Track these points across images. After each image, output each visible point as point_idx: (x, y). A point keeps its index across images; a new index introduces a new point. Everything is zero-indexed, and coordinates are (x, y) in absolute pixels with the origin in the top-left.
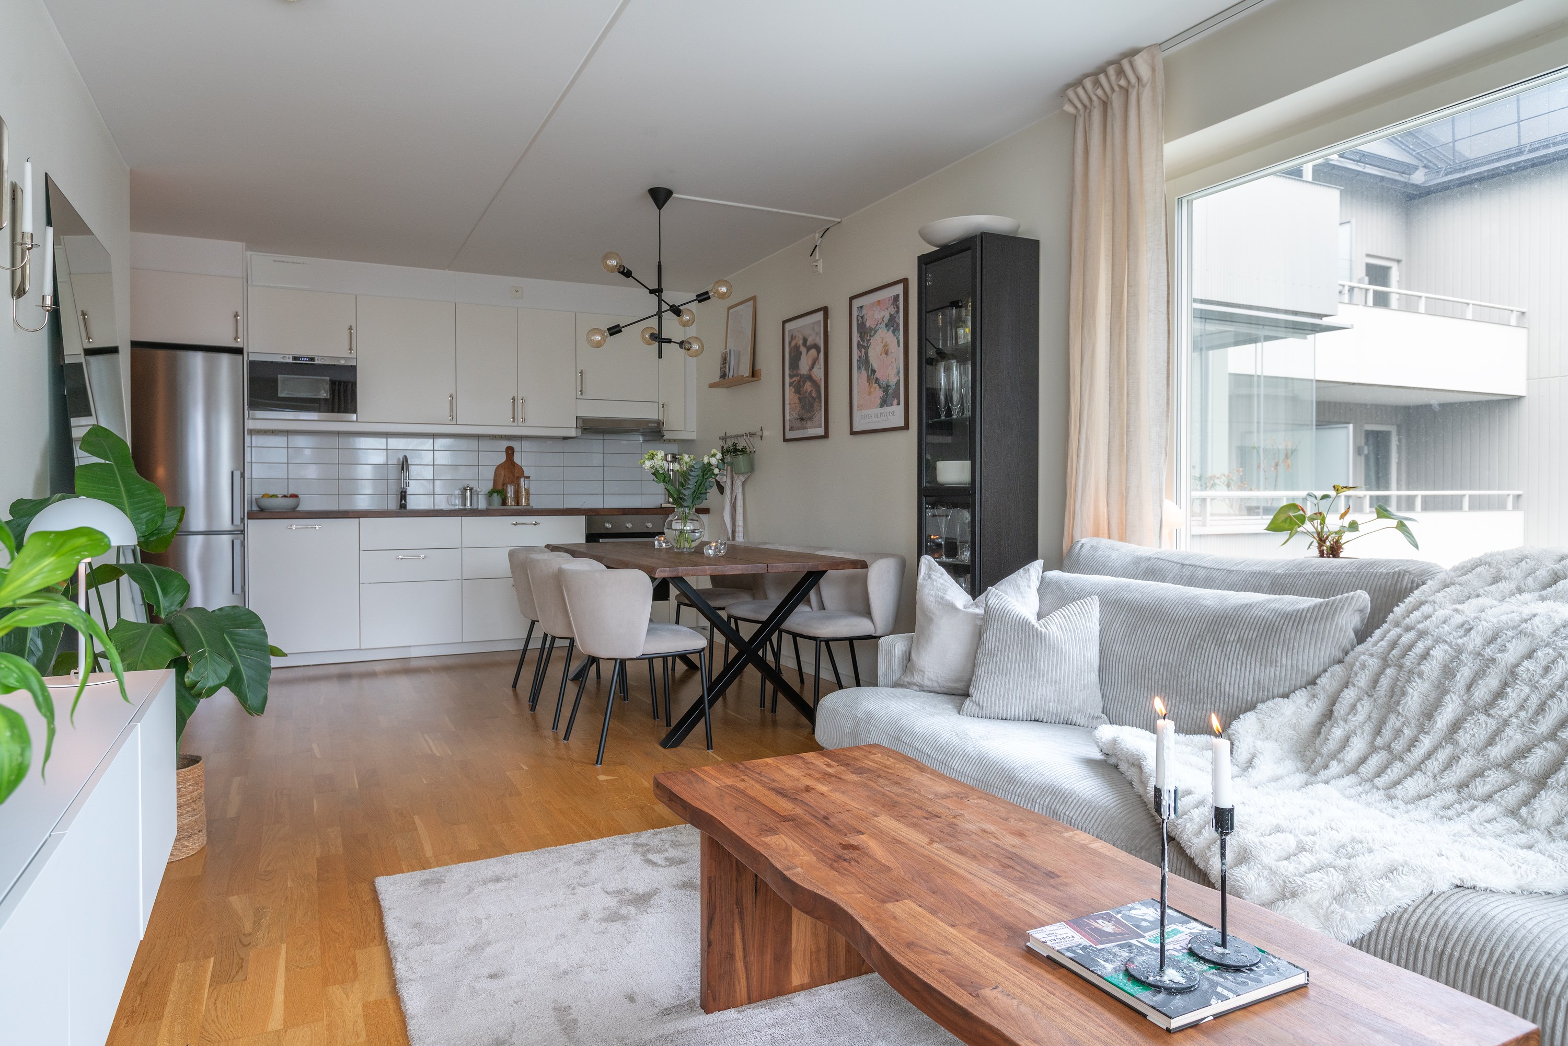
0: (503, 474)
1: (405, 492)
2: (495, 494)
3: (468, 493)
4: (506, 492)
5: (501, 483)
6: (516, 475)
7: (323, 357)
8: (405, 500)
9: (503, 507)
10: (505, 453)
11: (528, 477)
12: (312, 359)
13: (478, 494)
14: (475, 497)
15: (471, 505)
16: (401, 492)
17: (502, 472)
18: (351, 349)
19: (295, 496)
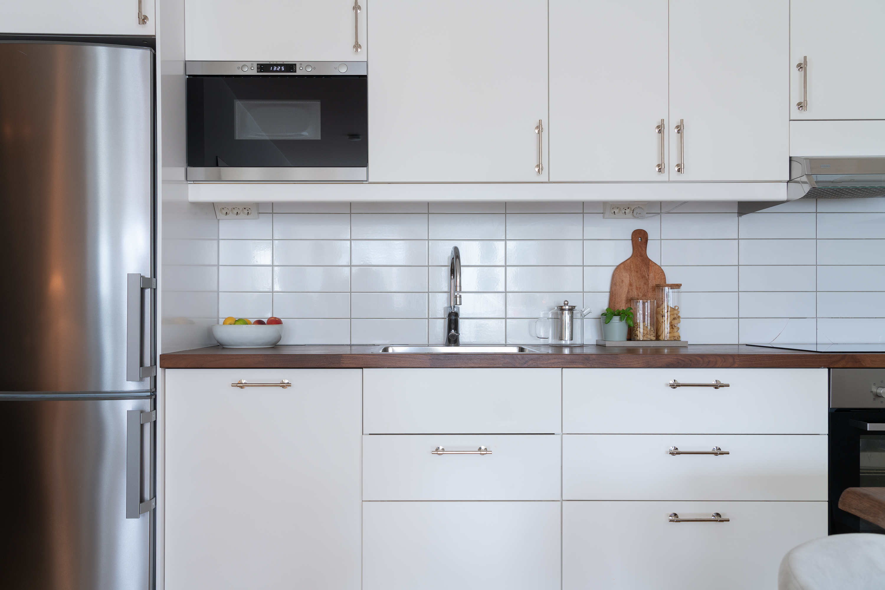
0: (627, 281)
1: (456, 314)
2: (616, 319)
3: (567, 316)
4: (635, 315)
5: (624, 297)
6: (652, 283)
7: (309, 64)
8: (456, 329)
9: (631, 344)
10: (631, 241)
11: (678, 286)
12: (291, 67)
13: (583, 317)
14: (577, 323)
15: (571, 339)
16: (450, 315)
17: (626, 277)
18: (357, 46)
19: (275, 321)
